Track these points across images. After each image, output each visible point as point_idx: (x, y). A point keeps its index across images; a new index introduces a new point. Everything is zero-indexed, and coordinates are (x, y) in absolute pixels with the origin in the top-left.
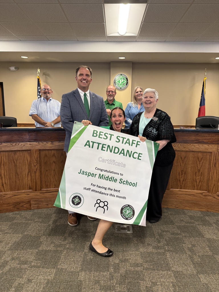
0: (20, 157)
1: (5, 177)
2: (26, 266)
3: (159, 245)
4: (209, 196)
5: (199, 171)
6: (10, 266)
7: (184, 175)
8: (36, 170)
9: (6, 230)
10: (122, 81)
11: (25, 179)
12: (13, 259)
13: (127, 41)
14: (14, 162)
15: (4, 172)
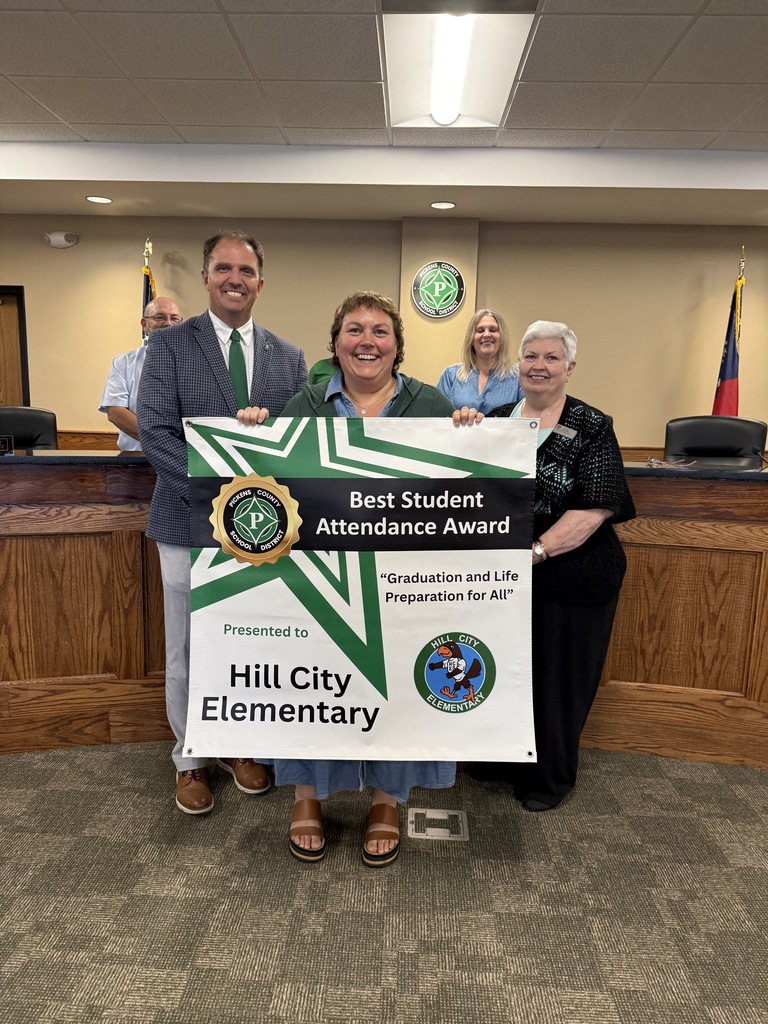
0: (73, 557)
1: (19, 628)
2: (82, 954)
3: (562, 887)
4: (749, 711)
5: (714, 617)
6: (28, 953)
7: (657, 631)
8: (131, 604)
9: (18, 818)
10: (440, 286)
11: (90, 636)
12: (38, 928)
13: (463, 145)
14: (53, 575)
15: (18, 610)
